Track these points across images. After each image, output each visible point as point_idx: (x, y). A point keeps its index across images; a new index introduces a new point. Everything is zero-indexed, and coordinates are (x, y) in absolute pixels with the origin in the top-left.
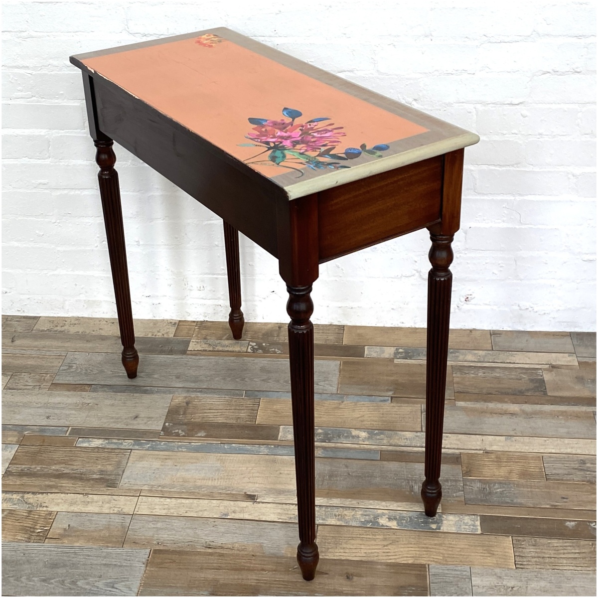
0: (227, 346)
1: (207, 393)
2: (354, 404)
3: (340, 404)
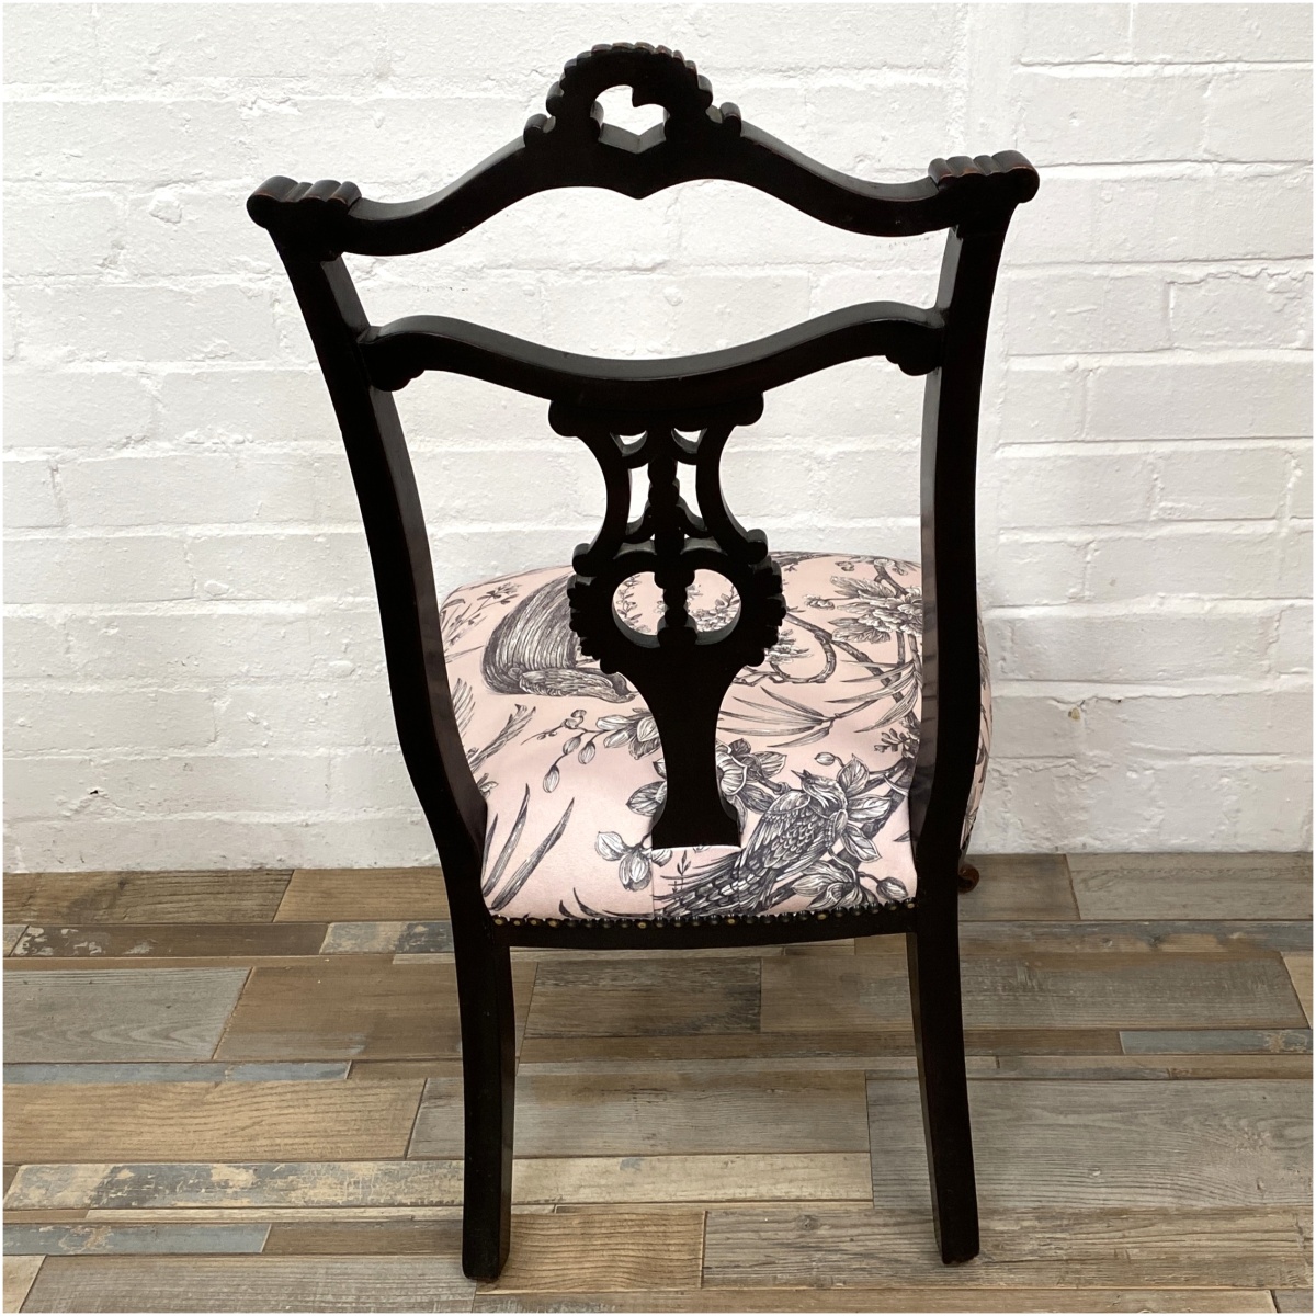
2: (244, 1089)
3: (208, 1090)
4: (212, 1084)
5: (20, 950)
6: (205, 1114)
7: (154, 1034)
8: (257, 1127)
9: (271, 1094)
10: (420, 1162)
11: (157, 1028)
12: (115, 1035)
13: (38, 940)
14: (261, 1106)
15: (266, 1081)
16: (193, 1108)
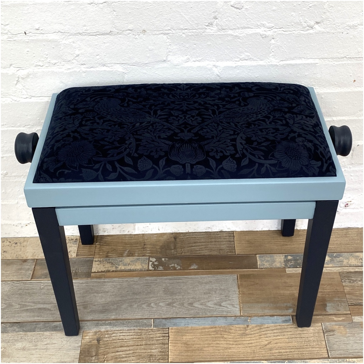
0: (129, 264)
1: (115, 325)
2: (258, 328)
3: (245, 328)
4: (246, 326)
5: (151, 268)
6: (249, 339)
7: (215, 304)
8: (270, 345)
9: (269, 330)
10: (335, 360)
11: (215, 302)
12: (201, 304)
13: (156, 263)
14: (268, 335)
15: (264, 324)
16: (244, 337)
